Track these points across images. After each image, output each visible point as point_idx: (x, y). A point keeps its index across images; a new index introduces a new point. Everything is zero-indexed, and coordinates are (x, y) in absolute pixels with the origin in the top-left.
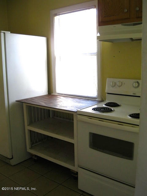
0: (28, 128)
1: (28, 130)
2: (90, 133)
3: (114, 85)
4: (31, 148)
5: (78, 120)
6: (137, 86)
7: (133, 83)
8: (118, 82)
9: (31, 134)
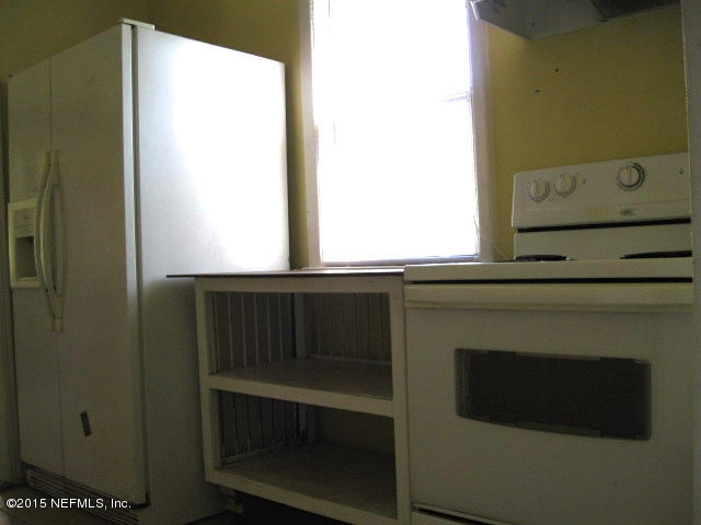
0: (211, 382)
1: (212, 391)
2: (460, 352)
3: (545, 193)
4: (223, 466)
5: (407, 305)
6: (635, 179)
7: (621, 169)
8: (560, 180)
9: (221, 407)
